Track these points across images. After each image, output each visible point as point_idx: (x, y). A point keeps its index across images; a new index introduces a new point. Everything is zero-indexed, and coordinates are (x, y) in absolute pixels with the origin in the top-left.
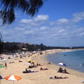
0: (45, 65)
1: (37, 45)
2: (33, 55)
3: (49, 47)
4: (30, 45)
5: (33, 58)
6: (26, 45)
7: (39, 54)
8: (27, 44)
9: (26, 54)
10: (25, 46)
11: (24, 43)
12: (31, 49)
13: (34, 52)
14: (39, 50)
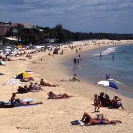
1: (47, 28)
2: (35, 57)
4: (28, 29)
5: (34, 62)
6: (15, 28)
7: (52, 53)
8: (19, 25)
9: (14, 53)
10: (15, 31)
11: (10, 23)
12: (29, 38)
13: (38, 47)
14: (52, 41)
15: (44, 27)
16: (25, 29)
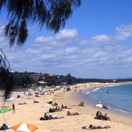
0: (75, 107)
1: (62, 76)
2: (56, 93)
3: (80, 79)
4: (51, 77)
5: (56, 96)
6: (44, 76)
7: (65, 90)
8: (46, 74)
9: (44, 90)
10: (44, 78)
11: (40, 73)
12: (52, 82)
13: (58, 87)
14: (65, 83)
15: (60, 75)
16: (49, 77)
